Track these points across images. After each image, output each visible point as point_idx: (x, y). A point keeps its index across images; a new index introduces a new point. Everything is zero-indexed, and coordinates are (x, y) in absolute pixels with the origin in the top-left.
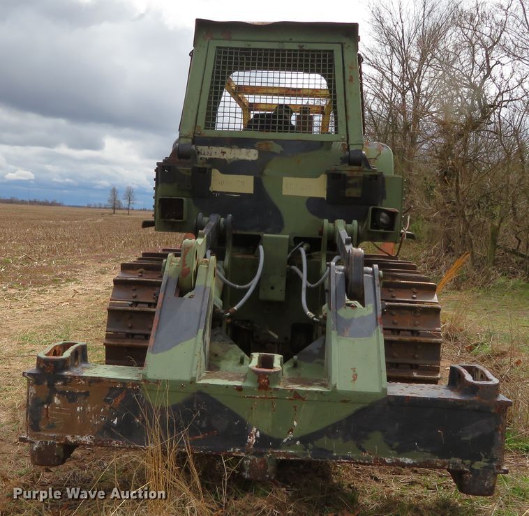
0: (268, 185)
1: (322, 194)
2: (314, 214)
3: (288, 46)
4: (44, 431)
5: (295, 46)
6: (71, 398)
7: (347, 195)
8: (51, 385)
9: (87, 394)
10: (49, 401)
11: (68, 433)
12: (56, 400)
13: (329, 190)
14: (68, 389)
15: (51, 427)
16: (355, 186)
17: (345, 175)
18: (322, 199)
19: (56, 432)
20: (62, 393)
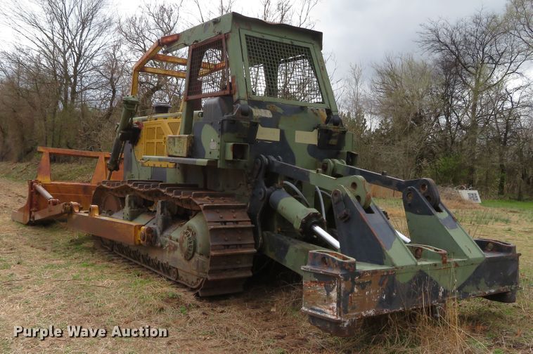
0: (288, 137)
1: (315, 142)
2: (312, 156)
3: (285, 41)
4: (350, 312)
5: (288, 42)
6: (363, 286)
7: (330, 143)
8: (353, 280)
9: (370, 282)
10: (352, 291)
11: (362, 311)
12: (356, 290)
13: (319, 141)
14: (361, 281)
15: (354, 308)
16: (335, 138)
17: (331, 131)
18: (315, 145)
19: (356, 311)
20: (359, 284)
